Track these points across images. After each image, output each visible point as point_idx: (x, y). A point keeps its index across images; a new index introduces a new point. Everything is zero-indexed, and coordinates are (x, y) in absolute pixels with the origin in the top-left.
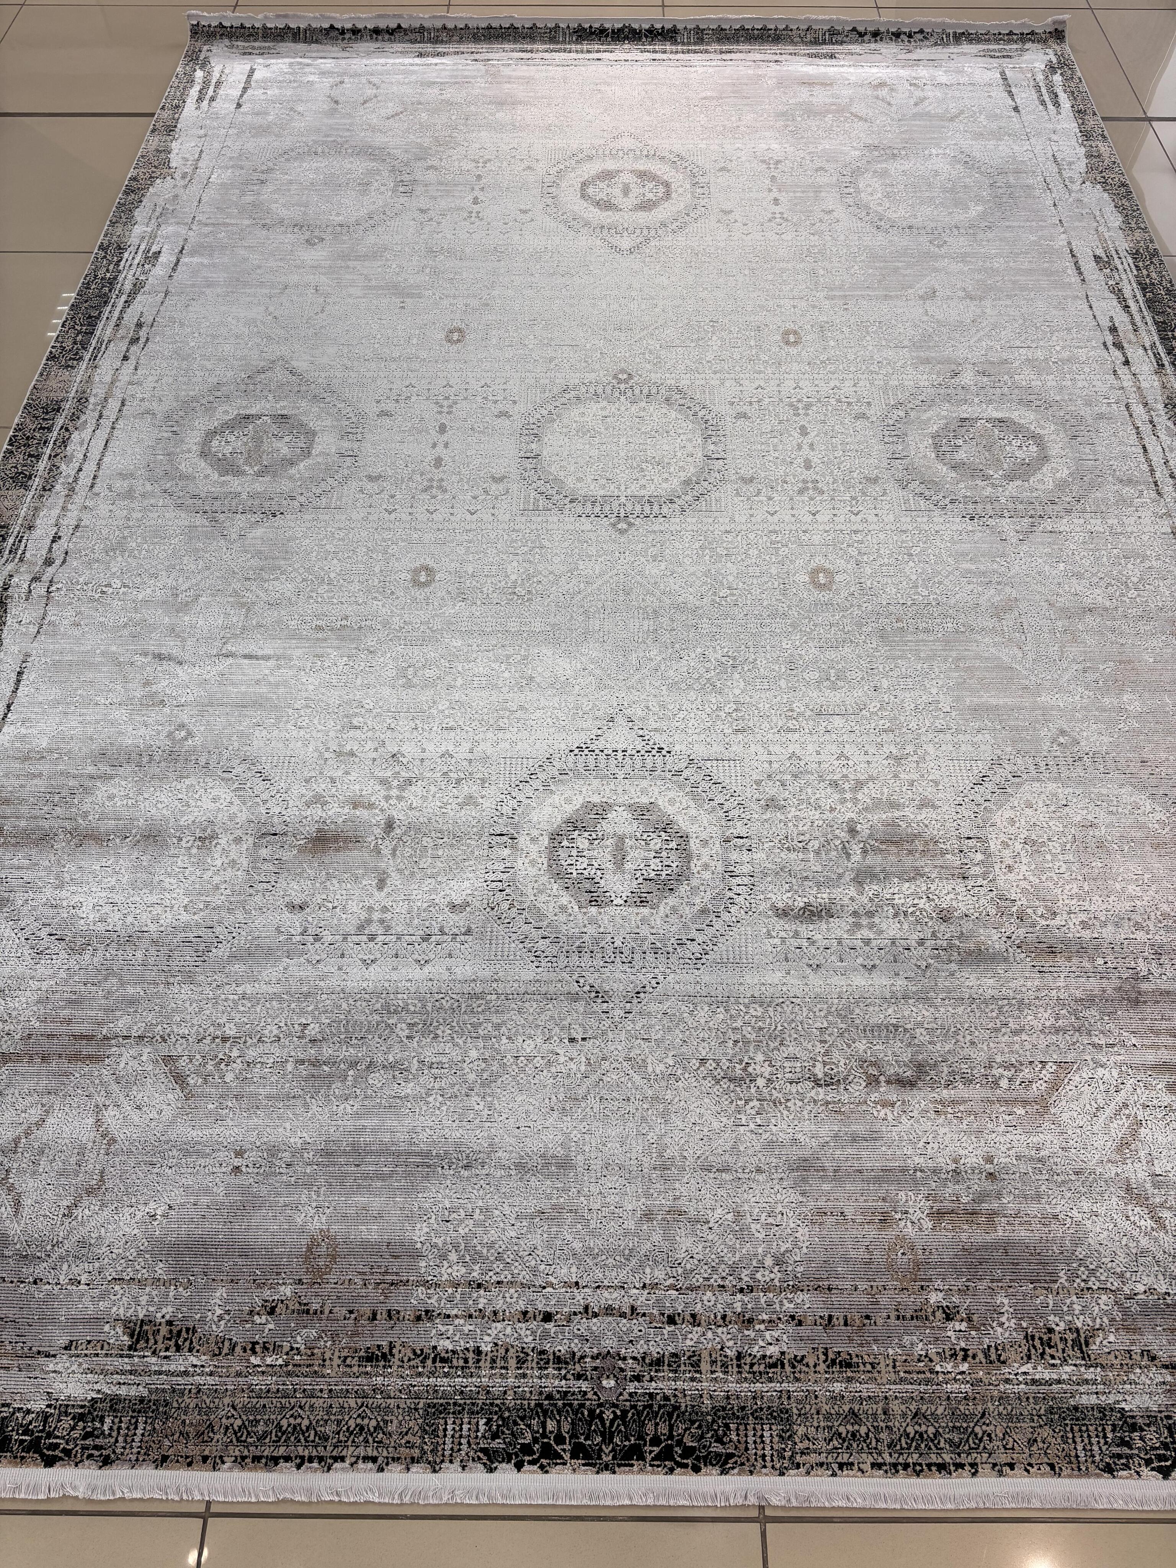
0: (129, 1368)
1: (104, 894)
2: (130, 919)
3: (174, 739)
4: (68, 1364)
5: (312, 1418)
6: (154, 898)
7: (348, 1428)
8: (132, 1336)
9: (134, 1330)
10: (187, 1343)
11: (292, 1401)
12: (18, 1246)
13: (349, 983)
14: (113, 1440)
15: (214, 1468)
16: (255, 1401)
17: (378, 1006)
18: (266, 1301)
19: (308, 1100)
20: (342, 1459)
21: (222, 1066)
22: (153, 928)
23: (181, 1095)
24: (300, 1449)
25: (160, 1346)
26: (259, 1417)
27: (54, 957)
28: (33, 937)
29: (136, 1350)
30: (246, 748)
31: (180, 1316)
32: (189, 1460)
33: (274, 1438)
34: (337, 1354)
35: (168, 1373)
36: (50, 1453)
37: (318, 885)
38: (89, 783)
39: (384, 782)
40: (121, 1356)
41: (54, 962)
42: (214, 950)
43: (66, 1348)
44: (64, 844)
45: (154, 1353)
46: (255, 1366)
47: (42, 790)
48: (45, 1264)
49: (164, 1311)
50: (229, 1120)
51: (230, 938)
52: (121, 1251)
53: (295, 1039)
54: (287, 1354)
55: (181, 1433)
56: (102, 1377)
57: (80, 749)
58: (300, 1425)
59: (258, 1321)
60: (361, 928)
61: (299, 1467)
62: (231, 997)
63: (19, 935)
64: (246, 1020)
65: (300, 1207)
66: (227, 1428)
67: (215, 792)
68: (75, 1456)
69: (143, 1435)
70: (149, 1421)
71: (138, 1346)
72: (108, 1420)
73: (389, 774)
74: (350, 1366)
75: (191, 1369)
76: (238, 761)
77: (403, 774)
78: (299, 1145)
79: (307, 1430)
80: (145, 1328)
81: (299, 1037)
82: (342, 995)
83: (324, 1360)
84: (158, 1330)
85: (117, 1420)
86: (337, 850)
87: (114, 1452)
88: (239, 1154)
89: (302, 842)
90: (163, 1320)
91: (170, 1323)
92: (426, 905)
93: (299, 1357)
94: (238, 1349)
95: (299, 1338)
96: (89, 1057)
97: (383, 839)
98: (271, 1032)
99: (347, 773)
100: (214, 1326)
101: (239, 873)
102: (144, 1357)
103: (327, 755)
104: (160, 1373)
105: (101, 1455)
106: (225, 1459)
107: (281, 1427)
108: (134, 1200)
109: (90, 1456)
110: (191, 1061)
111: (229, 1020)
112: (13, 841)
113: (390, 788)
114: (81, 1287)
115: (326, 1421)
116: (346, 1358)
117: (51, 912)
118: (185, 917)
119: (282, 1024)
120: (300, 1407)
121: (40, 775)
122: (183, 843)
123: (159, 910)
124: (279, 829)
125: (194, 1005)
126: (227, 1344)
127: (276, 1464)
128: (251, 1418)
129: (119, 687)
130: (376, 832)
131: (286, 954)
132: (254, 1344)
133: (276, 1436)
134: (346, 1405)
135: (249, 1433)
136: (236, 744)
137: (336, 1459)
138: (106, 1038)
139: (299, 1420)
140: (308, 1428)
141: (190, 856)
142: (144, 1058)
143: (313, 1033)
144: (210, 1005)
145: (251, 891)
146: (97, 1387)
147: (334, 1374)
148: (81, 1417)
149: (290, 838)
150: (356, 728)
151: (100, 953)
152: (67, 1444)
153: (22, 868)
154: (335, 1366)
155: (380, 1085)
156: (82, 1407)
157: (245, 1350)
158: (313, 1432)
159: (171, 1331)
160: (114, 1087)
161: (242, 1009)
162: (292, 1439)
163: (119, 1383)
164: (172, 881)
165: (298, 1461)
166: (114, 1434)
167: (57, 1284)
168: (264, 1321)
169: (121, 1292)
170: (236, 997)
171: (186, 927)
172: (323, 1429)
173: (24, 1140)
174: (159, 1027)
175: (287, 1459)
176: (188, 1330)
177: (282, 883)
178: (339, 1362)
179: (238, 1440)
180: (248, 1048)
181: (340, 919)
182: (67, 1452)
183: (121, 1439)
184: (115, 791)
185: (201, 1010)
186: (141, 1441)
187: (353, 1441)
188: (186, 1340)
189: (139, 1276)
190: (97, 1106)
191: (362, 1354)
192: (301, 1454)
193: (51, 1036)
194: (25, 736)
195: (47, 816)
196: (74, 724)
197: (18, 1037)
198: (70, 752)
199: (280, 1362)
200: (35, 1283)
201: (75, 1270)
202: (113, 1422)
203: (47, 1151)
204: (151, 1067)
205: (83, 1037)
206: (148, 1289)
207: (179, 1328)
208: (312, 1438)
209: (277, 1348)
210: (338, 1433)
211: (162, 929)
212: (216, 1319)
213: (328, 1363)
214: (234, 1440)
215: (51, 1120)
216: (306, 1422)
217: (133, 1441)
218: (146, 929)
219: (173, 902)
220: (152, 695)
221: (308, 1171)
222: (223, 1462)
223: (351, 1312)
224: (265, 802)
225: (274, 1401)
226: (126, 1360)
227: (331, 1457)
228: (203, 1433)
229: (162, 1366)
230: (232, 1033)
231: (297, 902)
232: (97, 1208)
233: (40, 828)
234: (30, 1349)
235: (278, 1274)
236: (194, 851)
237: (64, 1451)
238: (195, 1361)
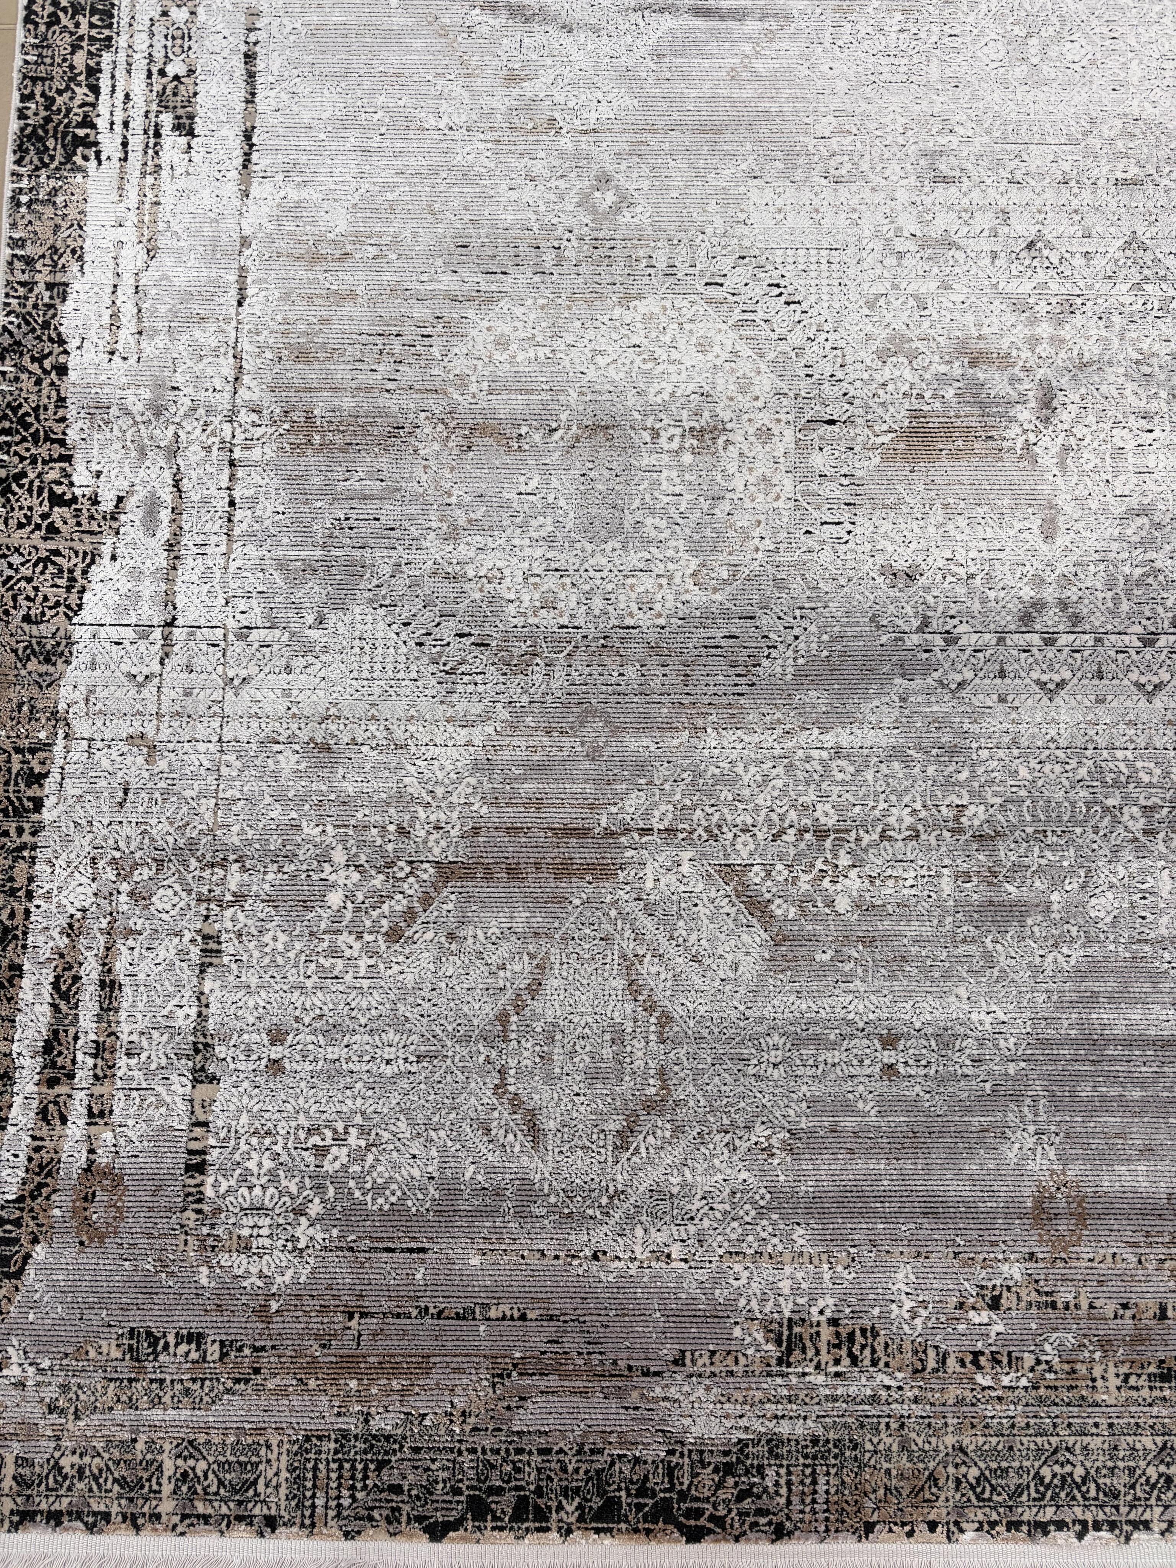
0: (785, 1392)
1: (538, 553)
2: (598, 603)
3: (594, 210)
4: (686, 1388)
5: (1088, 1464)
6: (634, 559)
7: (1148, 1481)
8: (779, 1343)
9: (781, 1334)
10: (867, 1352)
11: (1054, 1440)
12: (553, 1199)
13: (1023, 727)
14: (783, 1501)
15: (949, 1538)
16: (994, 1440)
17: (1083, 772)
18: (982, 1287)
19: (990, 946)
20: (1146, 1525)
21: (826, 883)
22: (643, 619)
23: (765, 936)
24: (1078, 1511)
25: (824, 1357)
26: (1004, 1464)
27: (479, 678)
28: (429, 641)
29: (789, 1365)
30: (740, 230)
31: (848, 1310)
32: (907, 1528)
33: (1034, 1495)
34: (1112, 1370)
35: (849, 1399)
36: (692, 1522)
37: (932, 530)
38: (452, 313)
39: (1020, 306)
40: (769, 1374)
41: (481, 688)
42: (765, 663)
43: (675, 1362)
44: (436, 446)
45: (818, 1367)
46: (984, 1389)
47: (366, 329)
48: (605, 1228)
49: (821, 1303)
50: (858, 982)
51: (790, 639)
52: (727, 1207)
53: (946, 834)
54: (1032, 1370)
55: (886, 1488)
56: (748, 1407)
57: (415, 234)
58: (1071, 1474)
59: (977, 1320)
60: (1026, 619)
61: (1080, 1536)
62: (815, 753)
63: (403, 635)
64: (852, 799)
65: (1009, 1133)
66: (958, 1482)
67: (700, 329)
68: (732, 1526)
69: (827, 1492)
70: (833, 1471)
71: (792, 1359)
72: (770, 1472)
73: (1027, 287)
74: (1137, 1389)
75: (883, 1393)
76: (730, 261)
77: (1054, 287)
78: (988, 1027)
79: (1084, 1483)
80: (797, 1330)
81: (952, 831)
82: (1016, 752)
83: (1094, 1380)
84: (818, 1333)
85: (783, 1471)
86: (956, 455)
87: (789, 1518)
88: (889, 1041)
89: (886, 439)
90: (823, 1319)
91: (834, 1322)
92: (1138, 571)
93: (1052, 1376)
94: (951, 1362)
95: (1048, 1348)
96: (591, 868)
97: (1037, 431)
98: (900, 820)
99: (945, 286)
100: (906, 1328)
101: (780, 504)
102: (804, 1374)
103: (900, 245)
104: (835, 1399)
105: (770, 1523)
106: (964, 1525)
107: (1042, 1479)
108: (726, 1121)
109: (754, 1525)
110: (769, 874)
111: (824, 797)
112: (338, 439)
113: (1034, 321)
114: (674, 1264)
115: (1112, 1470)
116: (1127, 1376)
117: (446, 589)
118: (697, 597)
119: (918, 806)
120: (1068, 1449)
121: (352, 295)
122: (663, 440)
123: (647, 583)
124: (836, 411)
125: (753, 770)
126: (931, 1353)
127: (1046, 1533)
128: (994, 1465)
129: (456, 88)
130: (1021, 417)
131: (897, 669)
132: (976, 1354)
133: (1037, 1491)
134: (1138, 1446)
135: (993, 1488)
136: (718, 221)
137: (1136, 1525)
138: (609, 834)
139: (1068, 1468)
140: (1084, 1480)
141: (681, 466)
142: (685, 869)
143: (977, 823)
144: (780, 770)
145: (810, 542)
146: (743, 1423)
147: (1113, 1402)
148: (728, 1469)
149: (860, 431)
150: (945, 180)
151: (559, 672)
152: (715, 1509)
153: (370, 497)
154: (1113, 1389)
155: (1108, 919)
156: (726, 1453)
157: (963, 1364)
158: (1093, 1486)
159: (838, 1334)
160: (647, 924)
161: (840, 777)
162: (1063, 1495)
163: (776, 1417)
164: (657, 521)
165: (1078, 1527)
166: (784, 1491)
167: (633, 1259)
168: (986, 1320)
169: (746, 1274)
170: (825, 754)
171: (707, 618)
172: (1108, 1481)
173: (514, 1018)
174: (698, 812)
175: (1061, 1525)
176: (863, 1331)
177: (863, 527)
178: (1118, 1382)
179: (978, 1498)
180: (865, 850)
181: (984, 601)
182: (719, 1521)
183: (795, 1499)
184: (507, 330)
185: (766, 779)
186: (827, 1502)
187: (1159, 1499)
188: (863, 1347)
189: (770, 1249)
190: (624, 957)
191: (1152, 1369)
192: (1081, 1518)
193: (512, 830)
194: (298, 205)
195: (390, 386)
196: (388, 176)
197: (454, 832)
198: (396, 241)
199: (1024, 1382)
200: (595, 1257)
201: (660, 1238)
202: (778, 1474)
203: (558, 1037)
204: (700, 887)
205: (568, 831)
206: (788, 1270)
207: (849, 1329)
208: (1093, 1493)
209: (1014, 1361)
210: (1133, 1487)
211: (662, 621)
212: (907, 1316)
213: (1099, 1383)
214: (973, 1498)
215: (552, 983)
216: (1079, 1472)
217: (814, 1501)
218: (630, 622)
219: (671, 567)
220: (530, 105)
221: (1011, 1072)
222: (962, 1531)
223: (1125, 1306)
224: (799, 351)
225: (1025, 1440)
226: (779, 1381)
227: (1129, 1522)
228: (922, 1489)
229: (835, 1387)
230: (830, 822)
231: (901, 565)
232: (668, 1134)
233: (384, 413)
234: (615, 1363)
235: (994, 1244)
236: (687, 458)
237: (712, 1518)
238: (887, 1381)
